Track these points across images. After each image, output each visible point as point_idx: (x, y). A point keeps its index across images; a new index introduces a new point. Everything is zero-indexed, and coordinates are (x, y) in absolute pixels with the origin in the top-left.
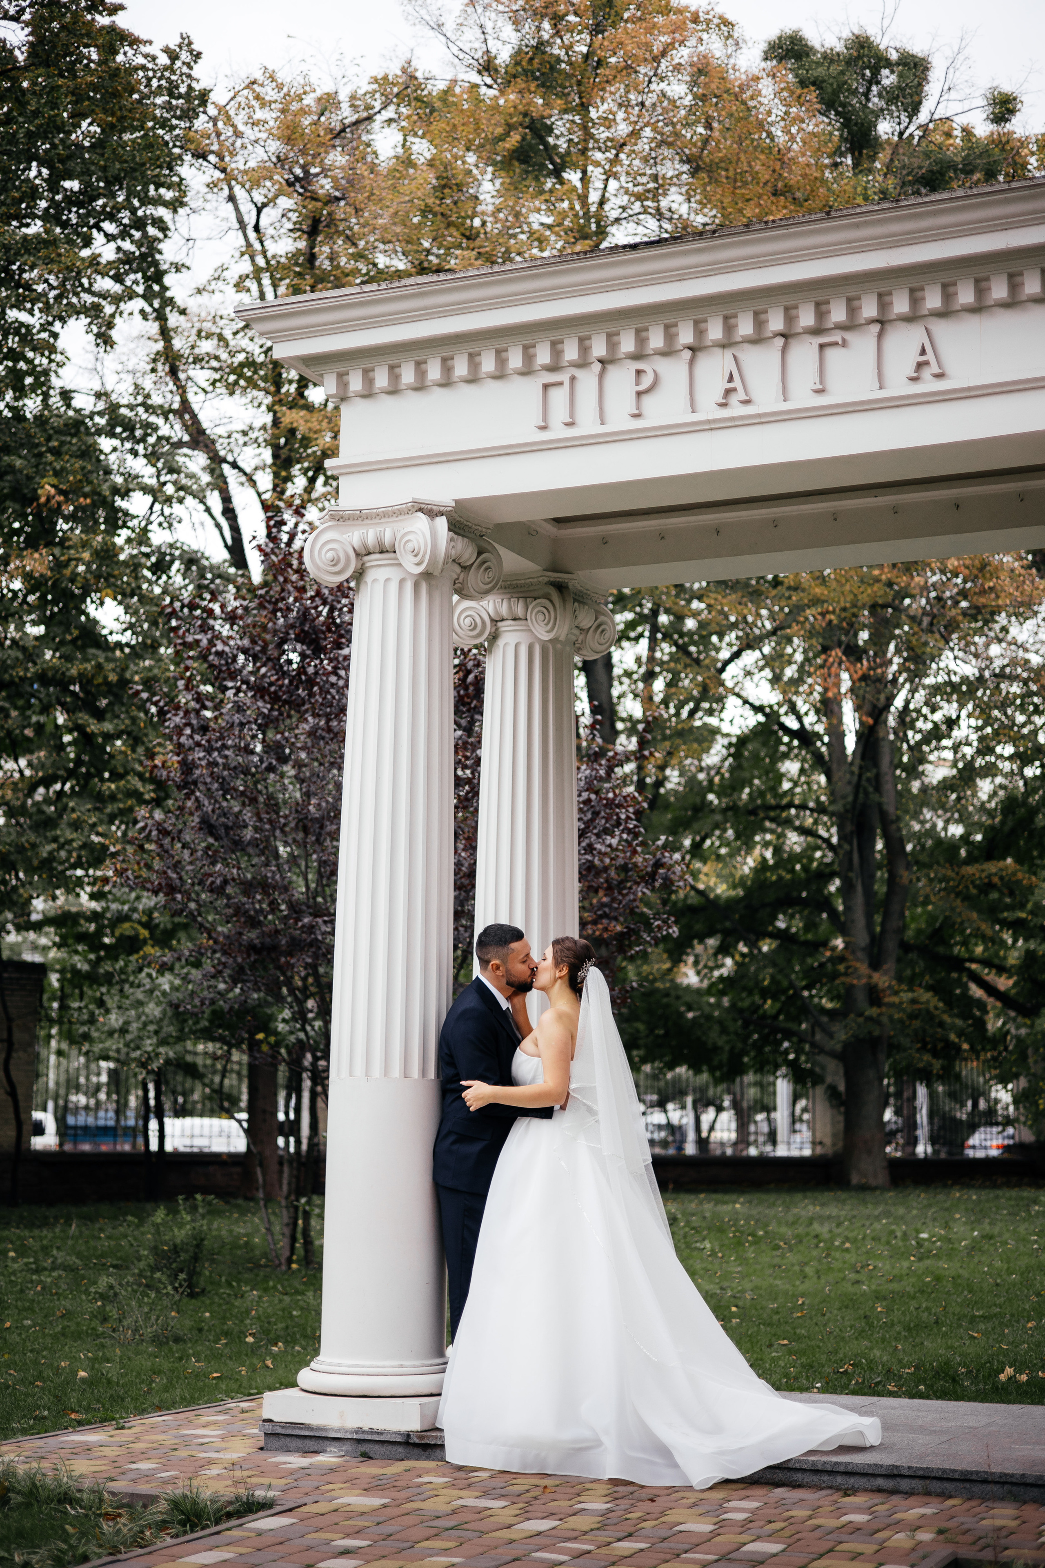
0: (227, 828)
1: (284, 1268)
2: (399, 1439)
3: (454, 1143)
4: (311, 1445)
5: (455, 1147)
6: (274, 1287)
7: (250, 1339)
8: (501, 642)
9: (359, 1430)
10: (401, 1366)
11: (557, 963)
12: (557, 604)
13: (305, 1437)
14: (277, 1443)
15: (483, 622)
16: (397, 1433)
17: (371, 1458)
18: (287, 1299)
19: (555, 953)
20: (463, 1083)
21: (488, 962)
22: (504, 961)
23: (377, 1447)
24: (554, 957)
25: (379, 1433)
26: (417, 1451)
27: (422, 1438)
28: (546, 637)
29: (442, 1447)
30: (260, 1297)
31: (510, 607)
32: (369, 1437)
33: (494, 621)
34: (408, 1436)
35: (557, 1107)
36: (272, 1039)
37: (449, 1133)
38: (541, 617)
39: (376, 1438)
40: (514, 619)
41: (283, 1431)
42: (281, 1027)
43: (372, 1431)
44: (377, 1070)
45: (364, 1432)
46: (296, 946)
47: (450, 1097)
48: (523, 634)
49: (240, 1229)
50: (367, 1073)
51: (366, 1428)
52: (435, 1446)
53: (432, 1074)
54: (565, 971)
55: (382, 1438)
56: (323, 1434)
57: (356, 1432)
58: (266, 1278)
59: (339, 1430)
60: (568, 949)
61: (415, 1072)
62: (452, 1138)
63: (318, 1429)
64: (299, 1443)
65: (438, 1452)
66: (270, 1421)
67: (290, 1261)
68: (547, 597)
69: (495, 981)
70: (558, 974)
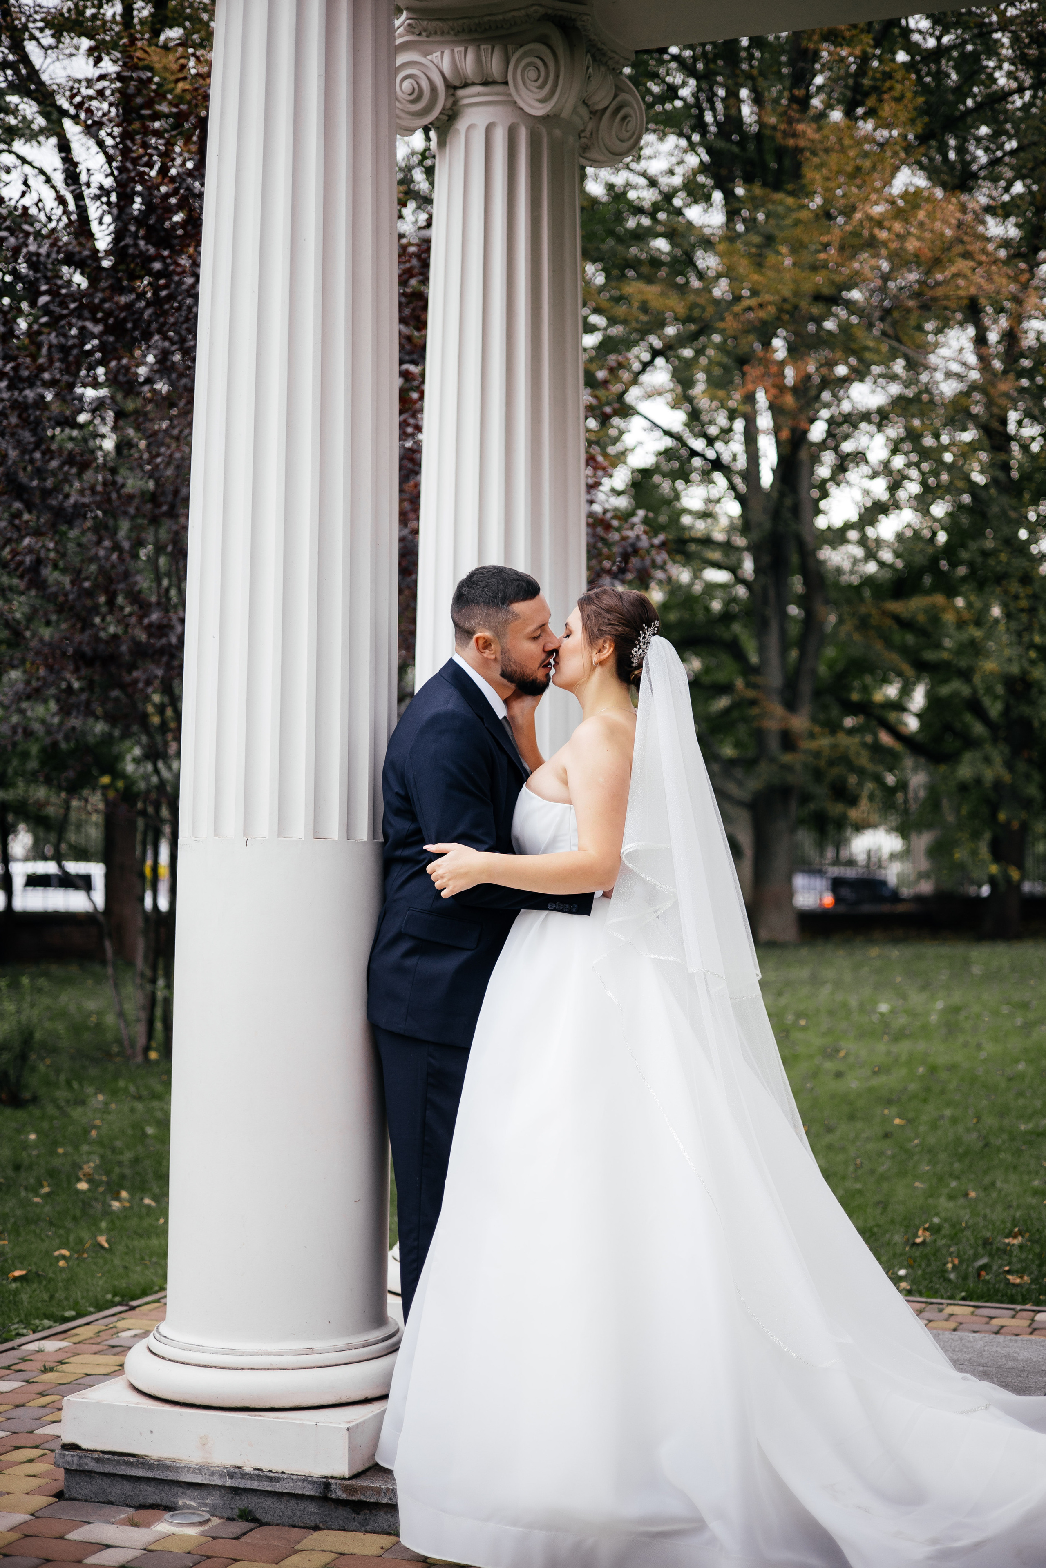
0: (46, 493)
1: (140, 1059)
2: (309, 1491)
3: (407, 954)
4: (151, 1494)
5: (411, 962)
6: (126, 1089)
7: (83, 1186)
8: (462, 125)
9: (236, 1472)
10: (311, 1351)
11: (593, 637)
12: (561, 51)
13: (139, 1479)
14: (86, 1488)
15: (434, 89)
16: (307, 1480)
17: (260, 1523)
18: (139, 1106)
19: (586, 619)
20: (430, 848)
21: (469, 633)
22: (499, 634)
23: (269, 1502)
24: (586, 628)
25: (272, 1478)
26: (342, 1512)
27: (352, 1490)
28: (538, 110)
29: (393, 1508)
30: (106, 1104)
31: (478, 60)
32: (255, 1485)
33: (452, 88)
34: (327, 1485)
35: (598, 894)
36: (120, 784)
37: (399, 937)
38: (532, 74)
39: (267, 1486)
40: (485, 83)
41: (98, 1468)
42: (130, 768)
43: (259, 1475)
44: (264, 824)
45: (244, 1476)
46: (141, 652)
47: (400, 873)
48: (499, 109)
49: (91, 1005)
50: (247, 835)
51: (248, 1469)
52: (377, 1506)
53: (363, 832)
54: (608, 651)
55: (278, 1487)
56: (171, 1476)
57: (231, 1476)
58: (116, 1076)
59: (199, 1470)
60: (609, 610)
61: (334, 828)
62: (404, 946)
63: (162, 1466)
64: (127, 1488)
65: (382, 1518)
66: (74, 1447)
67: (147, 1049)
68: (543, 40)
69: (483, 667)
70: (596, 658)
